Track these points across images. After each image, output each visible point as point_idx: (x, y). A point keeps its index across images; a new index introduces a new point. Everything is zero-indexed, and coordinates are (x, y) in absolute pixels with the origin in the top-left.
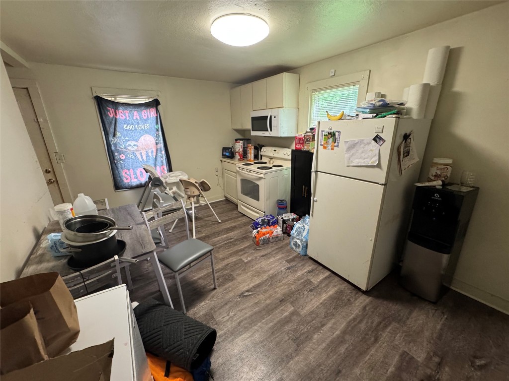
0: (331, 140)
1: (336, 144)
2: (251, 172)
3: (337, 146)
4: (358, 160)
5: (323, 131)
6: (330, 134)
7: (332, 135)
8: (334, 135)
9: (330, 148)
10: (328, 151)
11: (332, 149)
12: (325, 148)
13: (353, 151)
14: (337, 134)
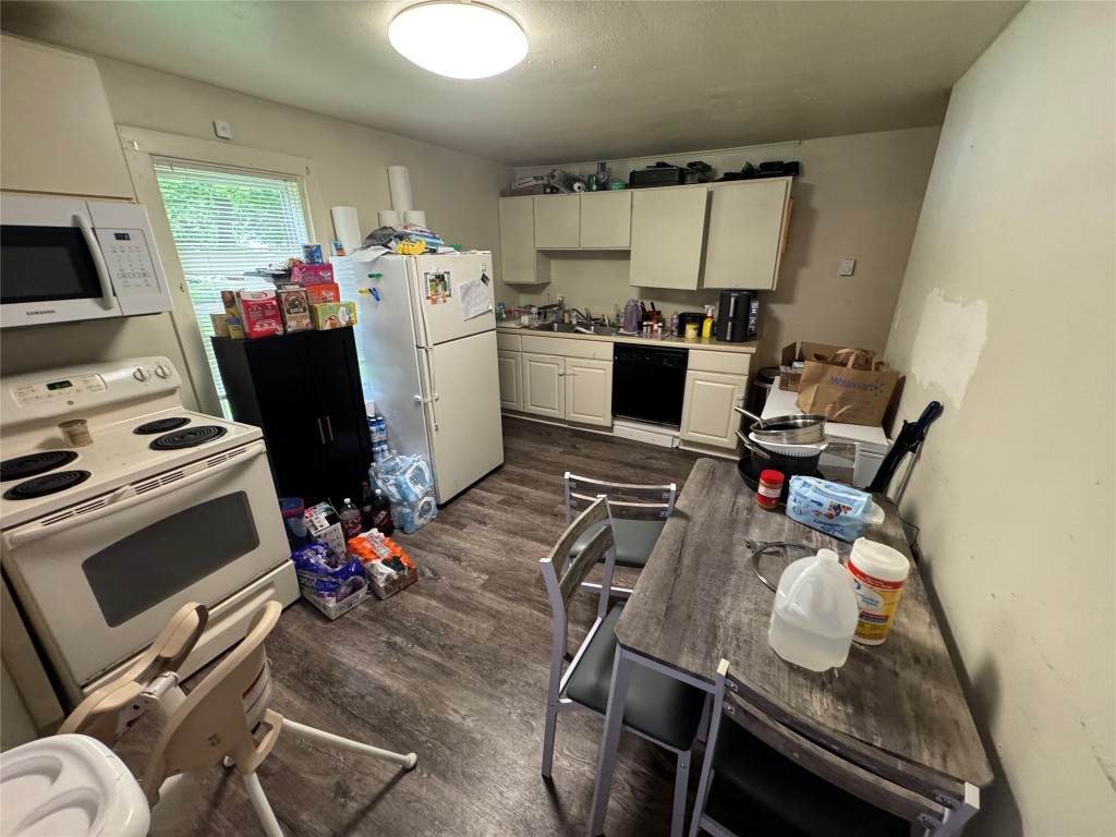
0: (440, 288)
1: (447, 293)
2: (180, 475)
3: (450, 295)
4: (474, 309)
5: (426, 274)
6: (438, 277)
7: (440, 278)
8: (443, 278)
9: (441, 300)
10: (440, 306)
11: (445, 301)
12: (434, 302)
13: (467, 299)
14: (446, 276)
